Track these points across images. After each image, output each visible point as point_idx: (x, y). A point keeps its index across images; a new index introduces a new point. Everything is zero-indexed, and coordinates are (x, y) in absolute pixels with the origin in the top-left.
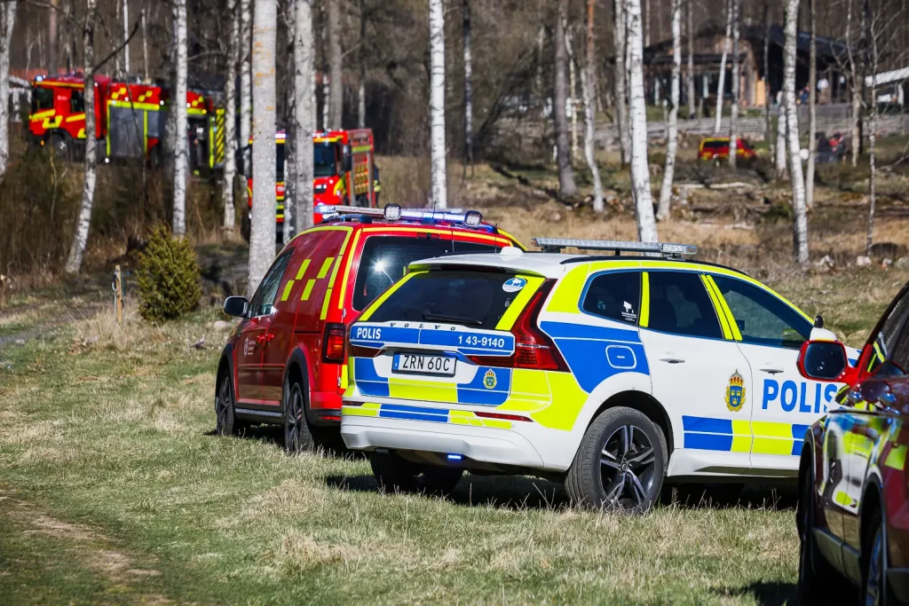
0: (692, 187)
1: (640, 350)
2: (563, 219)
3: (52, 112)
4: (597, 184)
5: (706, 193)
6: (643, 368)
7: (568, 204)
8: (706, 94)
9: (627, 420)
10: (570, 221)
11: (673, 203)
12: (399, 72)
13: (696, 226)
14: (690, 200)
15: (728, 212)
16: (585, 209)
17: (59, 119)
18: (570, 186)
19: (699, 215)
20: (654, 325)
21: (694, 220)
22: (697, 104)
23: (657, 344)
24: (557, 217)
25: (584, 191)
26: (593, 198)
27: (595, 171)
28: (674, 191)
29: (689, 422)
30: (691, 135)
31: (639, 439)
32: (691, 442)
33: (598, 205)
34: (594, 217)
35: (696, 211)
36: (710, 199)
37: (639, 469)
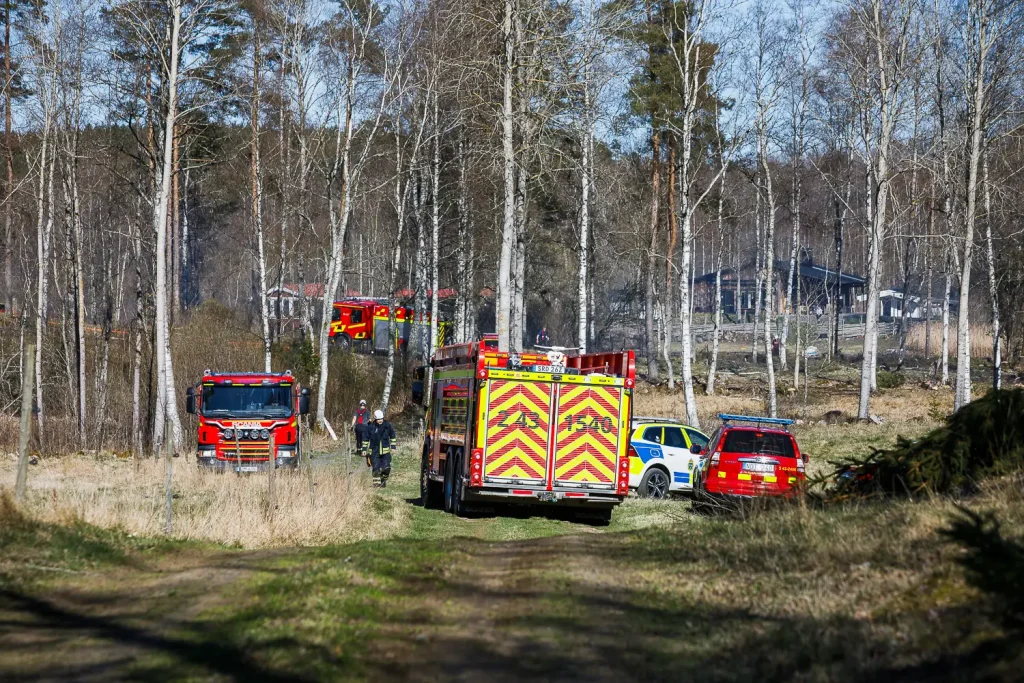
0: (728, 374)
1: (661, 451)
2: (650, 393)
3: (340, 323)
4: (671, 372)
5: (736, 378)
6: (662, 456)
7: (652, 384)
8: (750, 306)
9: (657, 472)
10: (653, 394)
11: (716, 384)
12: (549, 297)
13: (728, 398)
14: (726, 382)
15: (749, 390)
16: (664, 387)
17: (343, 327)
18: (654, 373)
19: (731, 392)
20: (666, 443)
21: (728, 395)
22: (742, 313)
23: (666, 449)
24: (647, 391)
25: (663, 376)
26: (668, 380)
27: (669, 364)
28: (717, 376)
29: (676, 474)
30: (739, 334)
31: (660, 478)
32: (676, 480)
33: (671, 385)
34: (669, 392)
35: (729, 389)
36: (739, 382)
37: (660, 488)
